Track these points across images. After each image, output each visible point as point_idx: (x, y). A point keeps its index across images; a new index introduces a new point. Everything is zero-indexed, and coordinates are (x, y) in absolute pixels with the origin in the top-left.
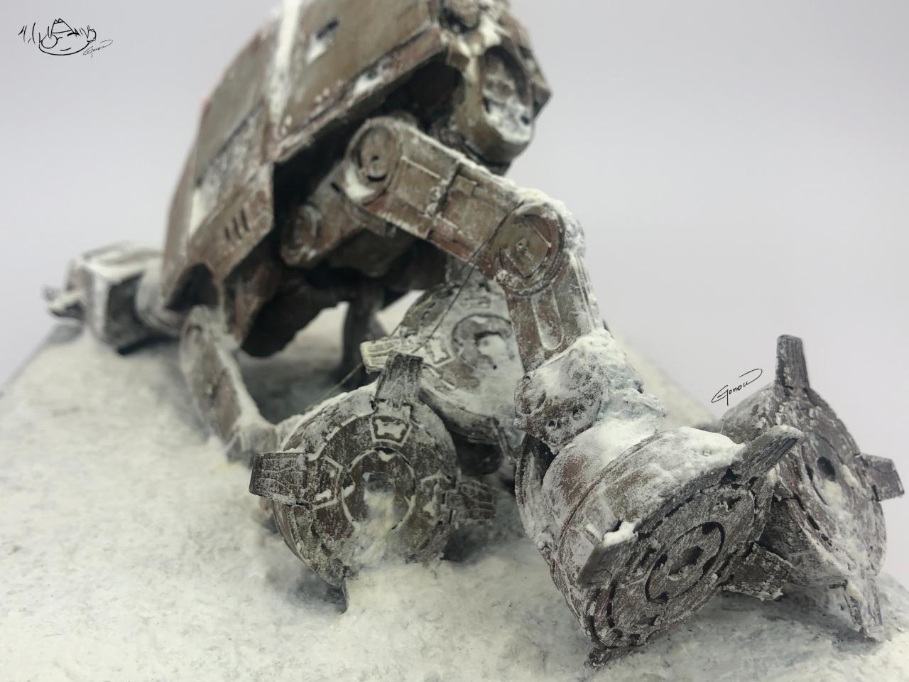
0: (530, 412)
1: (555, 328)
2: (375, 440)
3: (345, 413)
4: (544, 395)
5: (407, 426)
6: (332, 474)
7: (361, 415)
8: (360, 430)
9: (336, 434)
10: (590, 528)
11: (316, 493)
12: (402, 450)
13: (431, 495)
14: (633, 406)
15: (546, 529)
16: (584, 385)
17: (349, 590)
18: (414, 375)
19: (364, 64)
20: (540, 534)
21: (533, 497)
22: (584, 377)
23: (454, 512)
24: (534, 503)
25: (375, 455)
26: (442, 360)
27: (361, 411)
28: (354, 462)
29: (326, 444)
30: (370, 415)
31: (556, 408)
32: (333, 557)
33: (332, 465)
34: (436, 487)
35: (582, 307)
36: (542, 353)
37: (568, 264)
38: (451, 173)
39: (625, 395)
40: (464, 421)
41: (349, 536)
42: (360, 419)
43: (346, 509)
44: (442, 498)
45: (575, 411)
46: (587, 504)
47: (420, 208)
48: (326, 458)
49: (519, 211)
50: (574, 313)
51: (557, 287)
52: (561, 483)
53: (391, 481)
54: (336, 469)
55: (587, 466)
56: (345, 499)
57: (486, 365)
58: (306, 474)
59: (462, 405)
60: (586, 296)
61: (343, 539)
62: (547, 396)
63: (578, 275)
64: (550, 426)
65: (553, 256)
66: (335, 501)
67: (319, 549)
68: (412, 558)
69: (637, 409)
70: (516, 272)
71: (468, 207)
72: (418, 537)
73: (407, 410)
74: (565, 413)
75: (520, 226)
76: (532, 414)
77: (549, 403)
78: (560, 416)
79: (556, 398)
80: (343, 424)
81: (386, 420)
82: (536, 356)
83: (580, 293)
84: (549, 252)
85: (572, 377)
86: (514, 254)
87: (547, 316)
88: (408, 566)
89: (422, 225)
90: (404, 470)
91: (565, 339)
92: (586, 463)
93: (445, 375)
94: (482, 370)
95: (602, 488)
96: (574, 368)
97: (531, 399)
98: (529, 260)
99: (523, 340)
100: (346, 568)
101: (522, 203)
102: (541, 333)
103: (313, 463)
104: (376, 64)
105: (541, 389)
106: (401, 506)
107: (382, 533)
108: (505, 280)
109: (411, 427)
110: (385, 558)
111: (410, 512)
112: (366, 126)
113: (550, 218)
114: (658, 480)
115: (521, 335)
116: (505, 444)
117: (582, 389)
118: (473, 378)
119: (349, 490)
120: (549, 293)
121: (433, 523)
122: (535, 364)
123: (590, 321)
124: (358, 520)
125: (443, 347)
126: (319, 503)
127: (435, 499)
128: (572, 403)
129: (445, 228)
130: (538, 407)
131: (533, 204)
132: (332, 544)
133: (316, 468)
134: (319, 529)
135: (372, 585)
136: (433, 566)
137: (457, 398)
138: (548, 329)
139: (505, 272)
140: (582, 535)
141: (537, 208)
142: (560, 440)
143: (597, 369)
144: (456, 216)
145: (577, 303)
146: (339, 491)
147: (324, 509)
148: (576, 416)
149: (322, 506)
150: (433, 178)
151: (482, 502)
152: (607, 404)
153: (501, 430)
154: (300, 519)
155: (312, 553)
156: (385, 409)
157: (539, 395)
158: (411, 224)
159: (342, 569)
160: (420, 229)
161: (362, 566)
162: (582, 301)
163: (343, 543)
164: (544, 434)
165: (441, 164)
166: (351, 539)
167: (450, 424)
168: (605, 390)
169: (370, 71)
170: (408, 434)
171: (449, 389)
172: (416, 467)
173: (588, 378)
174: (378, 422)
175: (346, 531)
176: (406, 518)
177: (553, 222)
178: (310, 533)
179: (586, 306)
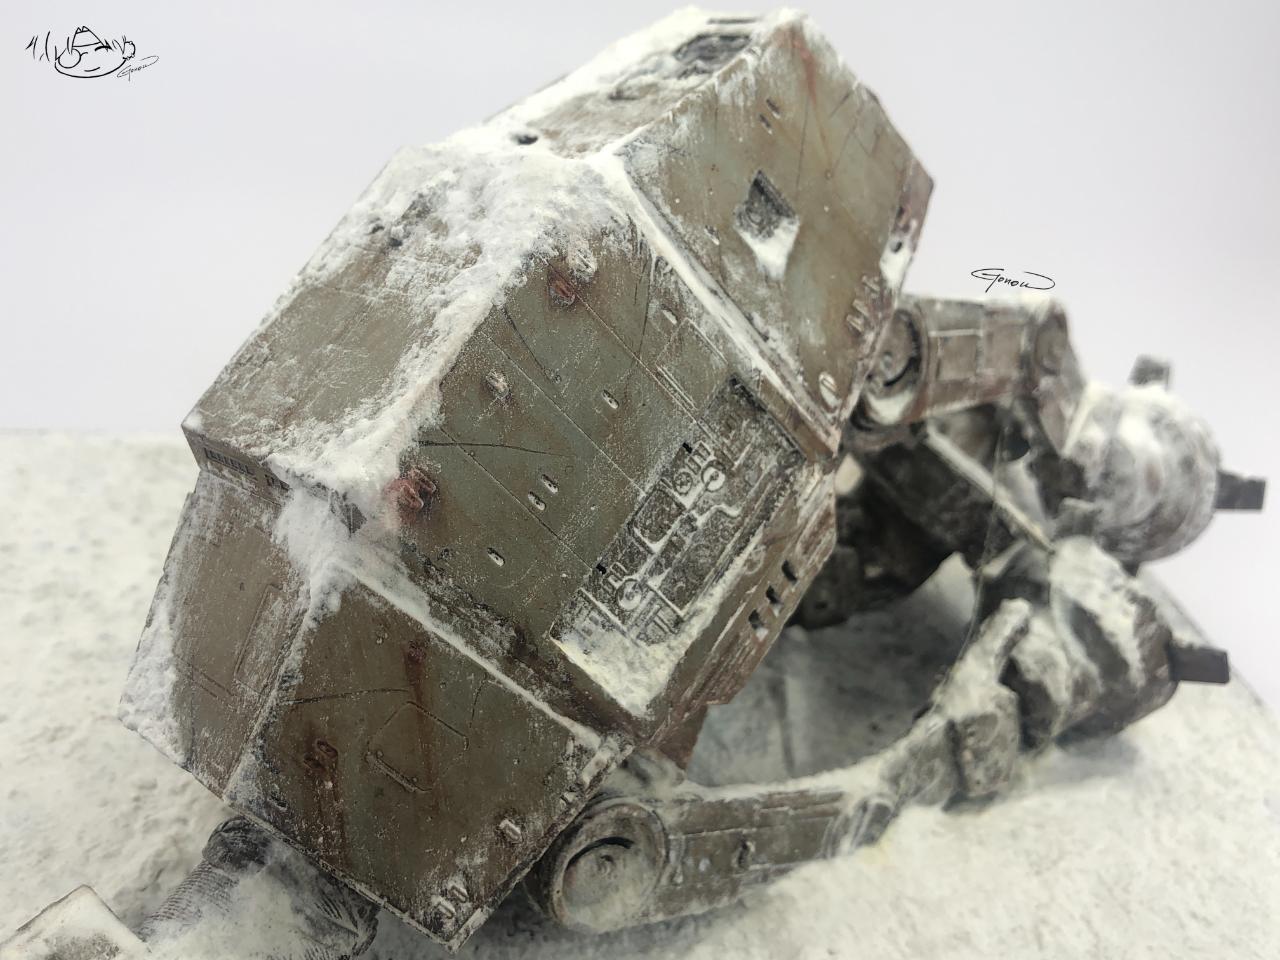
19: (881, 240)
38: (983, 320)
47: (969, 375)
49: (1040, 320)
70: (1051, 373)
71: (994, 344)
75: (1046, 333)
86: (1051, 359)
89: (970, 392)
129: (987, 377)
139: (1042, 381)
144: (988, 360)
150: (973, 336)
160: (971, 398)
165: (969, 317)
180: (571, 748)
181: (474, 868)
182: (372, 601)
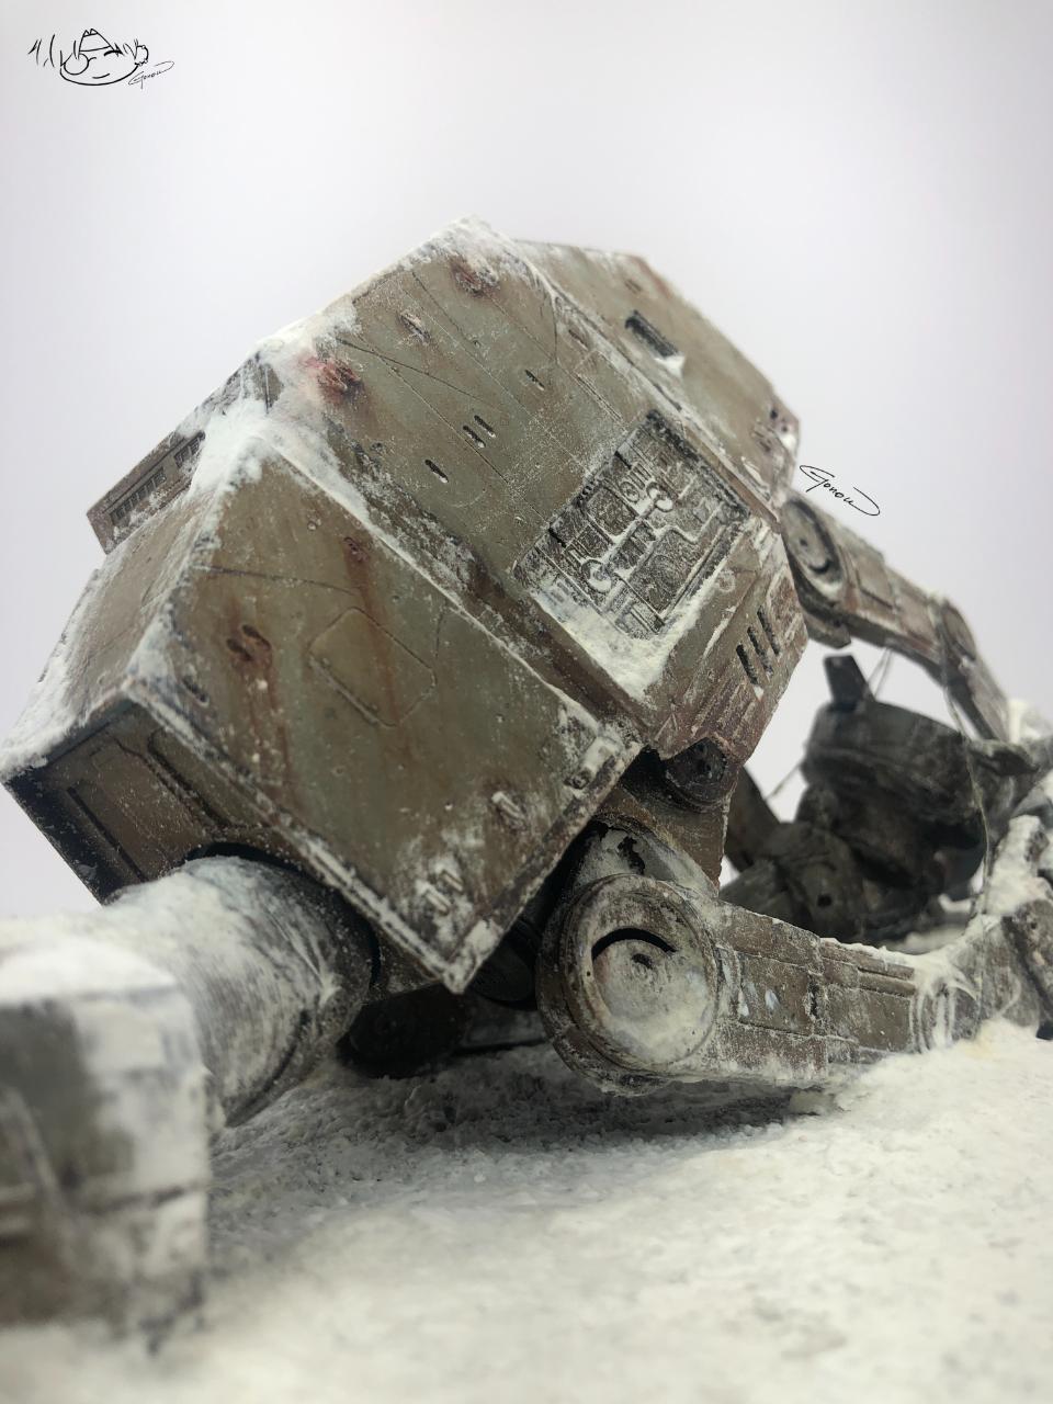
160: (899, 627)
180: (564, 719)
181: (468, 850)
182: (298, 479)
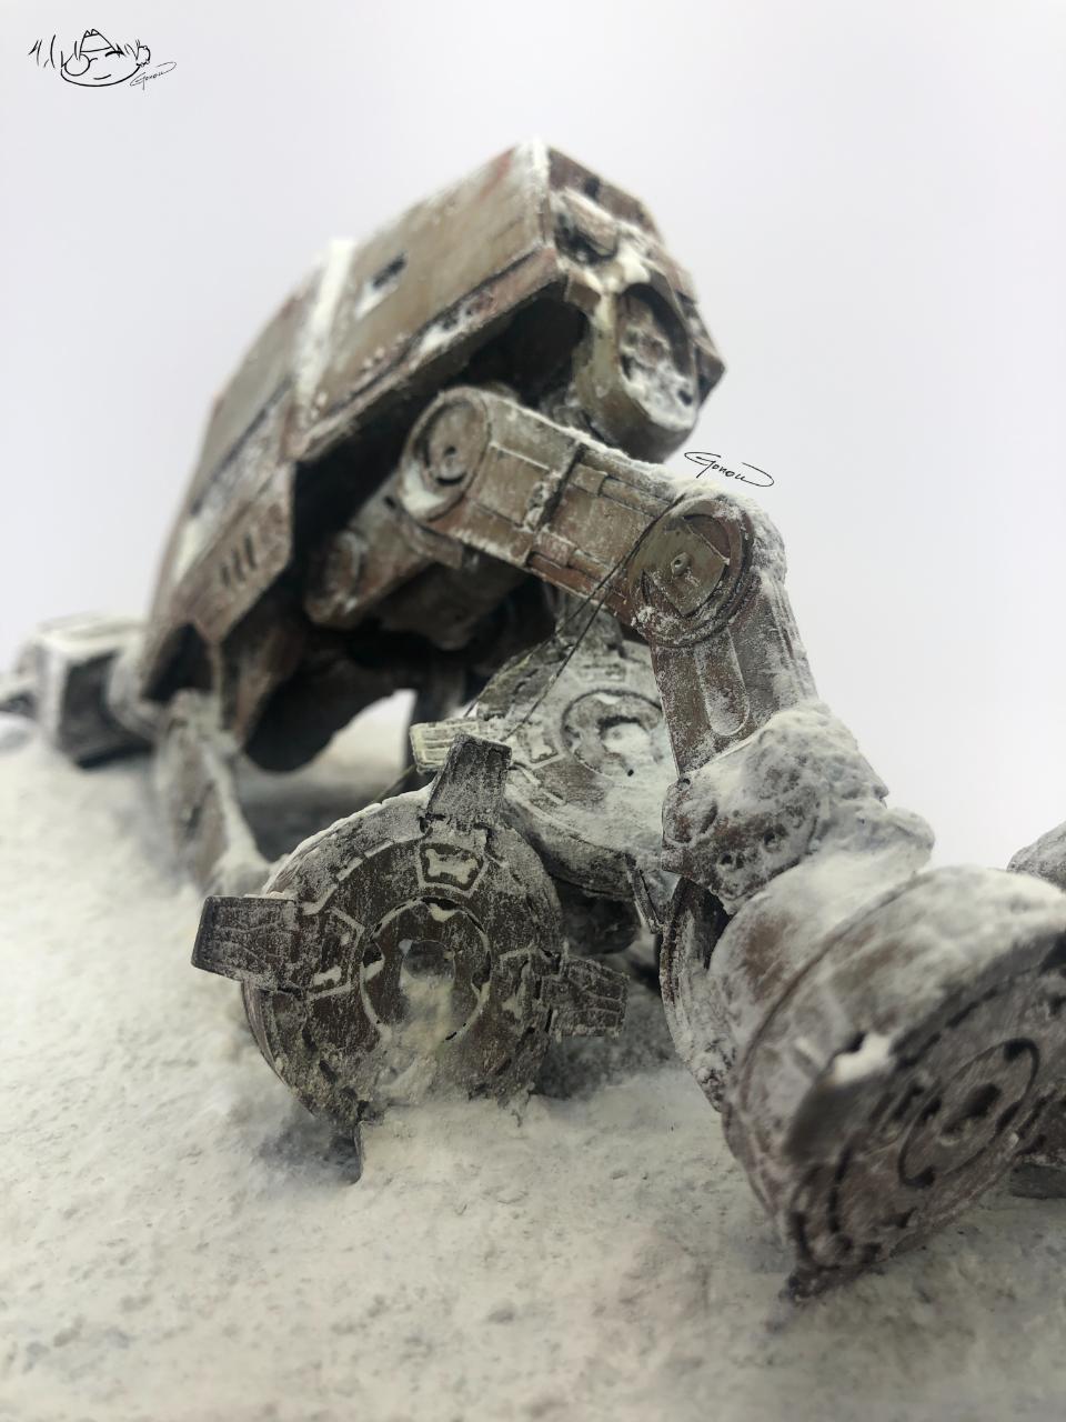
0: (688, 840)
1: (733, 698)
2: (423, 884)
3: (372, 835)
4: (714, 810)
5: (480, 863)
6: (345, 940)
7: (402, 840)
8: (399, 866)
9: (355, 870)
10: (804, 1044)
11: (314, 971)
12: (470, 903)
13: (517, 983)
14: (876, 827)
15: (713, 1046)
16: (786, 790)
17: (366, 1144)
18: (495, 776)
19: (438, 307)
20: (702, 1055)
21: (691, 988)
22: (786, 777)
23: (555, 1013)
24: (693, 999)
25: (422, 910)
26: (545, 757)
27: (400, 833)
28: (385, 921)
29: (335, 886)
30: (416, 842)
31: (735, 832)
32: (340, 1084)
33: (344, 924)
34: (527, 969)
35: (783, 661)
36: (710, 742)
37: (757, 591)
38: (568, 460)
39: (858, 809)
40: (576, 858)
41: (370, 1048)
42: (398, 846)
43: (367, 1001)
44: (536, 990)
45: (769, 837)
46: (798, 999)
47: (516, 517)
48: (336, 911)
49: (675, 511)
50: (769, 672)
51: (738, 630)
52: (745, 963)
53: (449, 955)
54: (352, 932)
55: (794, 931)
56: (368, 984)
57: (616, 768)
58: (297, 937)
59: (574, 830)
60: (788, 643)
61: (359, 1054)
62: (720, 811)
63: (774, 609)
64: (723, 863)
65: (732, 580)
66: (348, 987)
67: (316, 1070)
68: (479, 1091)
69: (882, 833)
70: (670, 608)
71: (592, 512)
72: (491, 1055)
73: (482, 836)
74: (751, 841)
75: (678, 533)
76: (693, 843)
77: (722, 823)
78: (742, 846)
79: (736, 814)
80: (369, 854)
81: (446, 851)
82: (700, 748)
83: (779, 639)
84: (727, 571)
85: (764, 776)
86: (666, 580)
87: (721, 681)
88: (473, 1104)
89: (518, 543)
90: (472, 938)
91: (751, 717)
92: (790, 927)
93: (548, 781)
94: (609, 776)
95: (826, 972)
96: (768, 762)
97: (691, 816)
98: (692, 587)
99: (679, 720)
100: (363, 1105)
101: (682, 498)
102: (709, 708)
103: (311, 919)
104: (455, 307)
105: (709, 798)
106: (463, 1000)
107: (429, 1046)
108: (649, 622)
109: (486, 865)
110: (432, 1089)
111: (479, 1010)
112: (438, 402)
113: (729, 517)
114: (933, 957)
115: (675, 712)
116: (645, 898)
117: (783, 798)
118: (594, 788)
119: (376, 968)
120: (725, 641)
121: (519, 1031)
122: (698, 760)
123: (797, 686)
124: (387, 1022)
125: (547, 737)
126: (319, 989)
127: (523, 989)
128: (763, 822)
129: (554, 546)
130: (704, 830)
131: (701, 498)
132: (340, 1062)
133: (317, 927)
134: (317, 1032)
135: (404, 1137)
136: (515, 1104)
137: (568, 818)
138: (722, 700)
139: (649, 610)
140: (787, 1059)
141: (706, 504)
142: (741, 888)
143: (808, 763)
144: (573, 527)
145: (774, 655)
146: (356, 969)
147: (328, 999)
148: (771, 845)
149: (324, 994)
150: (538, 469)
151: (603, 998)
152: (827, 827)
153: (639, 874)
154: (283, 1016)
155: (302, 1076)
156: (444, 833)
157: (704, 809)
158: (501, 544)
159: (355, 1107)
160: (515, 552)
161: (391, 1103)
162: (782, 651)
163: (358, 1060)
164: (713, 878)
165: (551, 448)
166: (374, 1054)
167: (553, 863)
168: (825, 801)
169: (447, 318)
170: (481, 875)
171: (553, 804)
172: (493, 934)
173: (794, 777)
174: (430, 853)
175: (365, 1039)
176: (472, 1020)
177: (733, 524)
178: (300, 1042)
179: (789, 660)
